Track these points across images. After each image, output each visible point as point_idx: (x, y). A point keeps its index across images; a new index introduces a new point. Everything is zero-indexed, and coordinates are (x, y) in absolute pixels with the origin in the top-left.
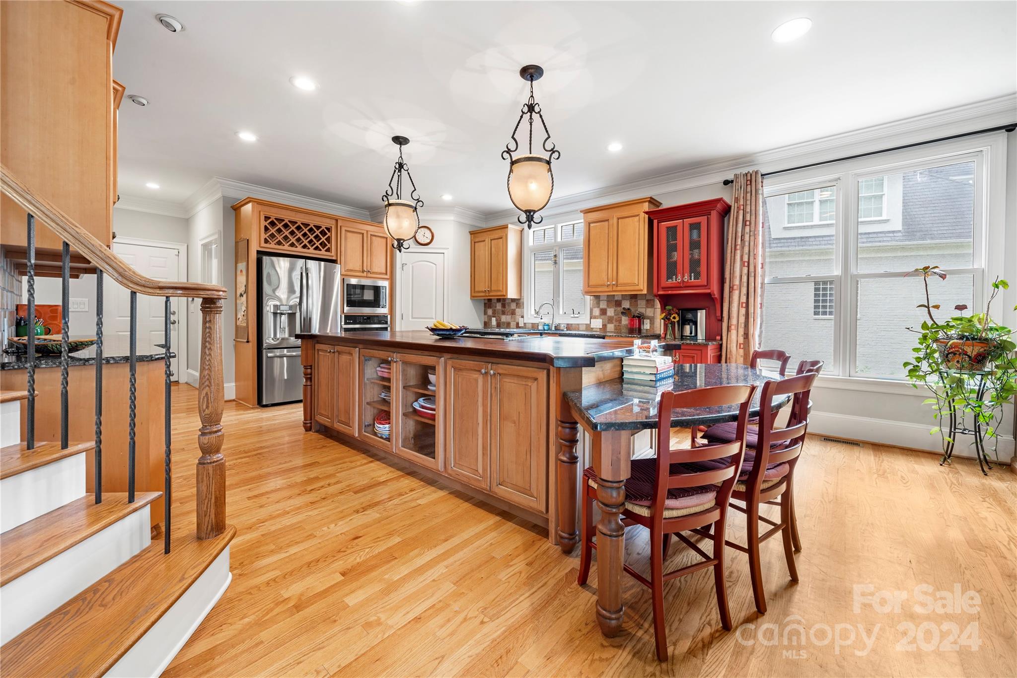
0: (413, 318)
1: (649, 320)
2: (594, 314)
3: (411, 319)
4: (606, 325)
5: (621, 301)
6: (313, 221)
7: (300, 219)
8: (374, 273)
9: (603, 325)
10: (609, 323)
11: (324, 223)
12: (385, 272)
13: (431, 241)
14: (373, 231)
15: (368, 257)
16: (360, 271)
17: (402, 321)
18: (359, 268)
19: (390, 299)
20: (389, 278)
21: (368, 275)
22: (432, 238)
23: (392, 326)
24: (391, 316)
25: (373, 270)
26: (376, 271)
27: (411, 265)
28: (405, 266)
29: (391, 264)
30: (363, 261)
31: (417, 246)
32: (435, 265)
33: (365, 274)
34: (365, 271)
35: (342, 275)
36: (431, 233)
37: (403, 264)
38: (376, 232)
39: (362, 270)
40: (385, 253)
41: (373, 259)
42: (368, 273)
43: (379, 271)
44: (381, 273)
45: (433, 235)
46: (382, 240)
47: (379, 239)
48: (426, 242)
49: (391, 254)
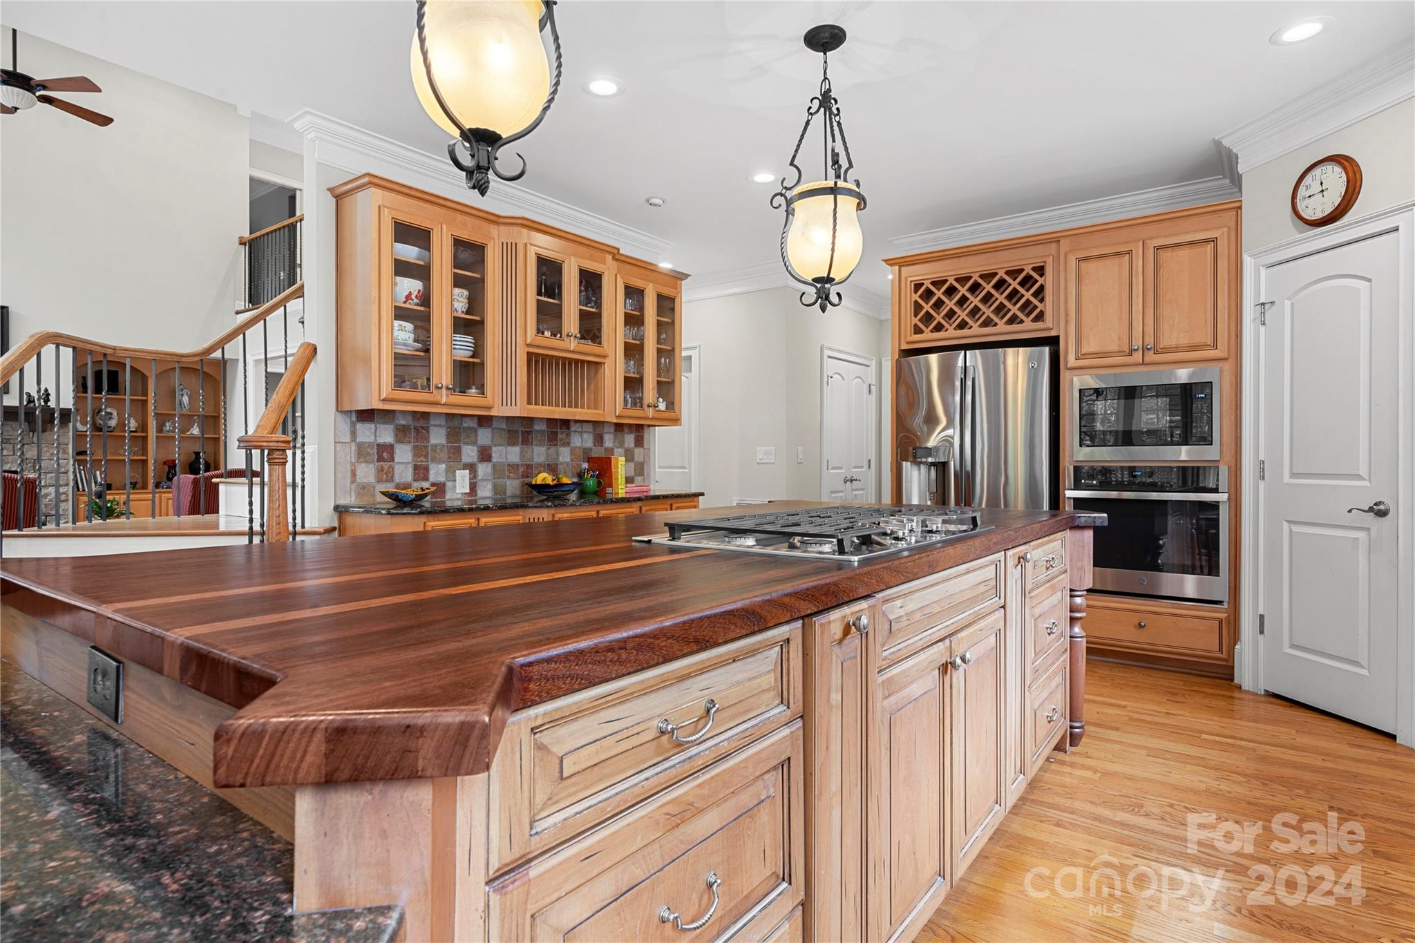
0: (1294, 475)
3: (1287, 479)
6: (1000, 264)
7: (974, 267)
8: (1167, 350)
11: (1026, 260)
12: (1210, 342)
13: (1345, 202)
14: (1165, 236)
15: (1147, 310)
16: (1121, 353)
17: (1262, 484)
18: (1119, 345)
19: (1233, 418)
20: (1227, 356)
21: (1147, 359)
22: (1351, 190)
23: (1233, 497)
24: (1233, 468)
25: (1165, 342)
26: (1174, 343)
27: (1288, 303)
28: (1269, 308)
29: (1234, 314)
30: (1131, 324)
31: (1301, 233)
32: (1367, 284)
33: (1138, 357)
34: (1135, 350)
35: (1068, 369)
36: (1347, 173)
37: (1263, 304)
38: (1174, 235)
39: (1126, 348)
40: (1209, 287)
41: (1165, 311)
42: (1146, 352)
43: (1184, 341)
44: (1191, 348)
45: (1358, 175)
46: (1198, 250)
47: (1184, 253)
48: (1328, 210)
49: (1233, 284)
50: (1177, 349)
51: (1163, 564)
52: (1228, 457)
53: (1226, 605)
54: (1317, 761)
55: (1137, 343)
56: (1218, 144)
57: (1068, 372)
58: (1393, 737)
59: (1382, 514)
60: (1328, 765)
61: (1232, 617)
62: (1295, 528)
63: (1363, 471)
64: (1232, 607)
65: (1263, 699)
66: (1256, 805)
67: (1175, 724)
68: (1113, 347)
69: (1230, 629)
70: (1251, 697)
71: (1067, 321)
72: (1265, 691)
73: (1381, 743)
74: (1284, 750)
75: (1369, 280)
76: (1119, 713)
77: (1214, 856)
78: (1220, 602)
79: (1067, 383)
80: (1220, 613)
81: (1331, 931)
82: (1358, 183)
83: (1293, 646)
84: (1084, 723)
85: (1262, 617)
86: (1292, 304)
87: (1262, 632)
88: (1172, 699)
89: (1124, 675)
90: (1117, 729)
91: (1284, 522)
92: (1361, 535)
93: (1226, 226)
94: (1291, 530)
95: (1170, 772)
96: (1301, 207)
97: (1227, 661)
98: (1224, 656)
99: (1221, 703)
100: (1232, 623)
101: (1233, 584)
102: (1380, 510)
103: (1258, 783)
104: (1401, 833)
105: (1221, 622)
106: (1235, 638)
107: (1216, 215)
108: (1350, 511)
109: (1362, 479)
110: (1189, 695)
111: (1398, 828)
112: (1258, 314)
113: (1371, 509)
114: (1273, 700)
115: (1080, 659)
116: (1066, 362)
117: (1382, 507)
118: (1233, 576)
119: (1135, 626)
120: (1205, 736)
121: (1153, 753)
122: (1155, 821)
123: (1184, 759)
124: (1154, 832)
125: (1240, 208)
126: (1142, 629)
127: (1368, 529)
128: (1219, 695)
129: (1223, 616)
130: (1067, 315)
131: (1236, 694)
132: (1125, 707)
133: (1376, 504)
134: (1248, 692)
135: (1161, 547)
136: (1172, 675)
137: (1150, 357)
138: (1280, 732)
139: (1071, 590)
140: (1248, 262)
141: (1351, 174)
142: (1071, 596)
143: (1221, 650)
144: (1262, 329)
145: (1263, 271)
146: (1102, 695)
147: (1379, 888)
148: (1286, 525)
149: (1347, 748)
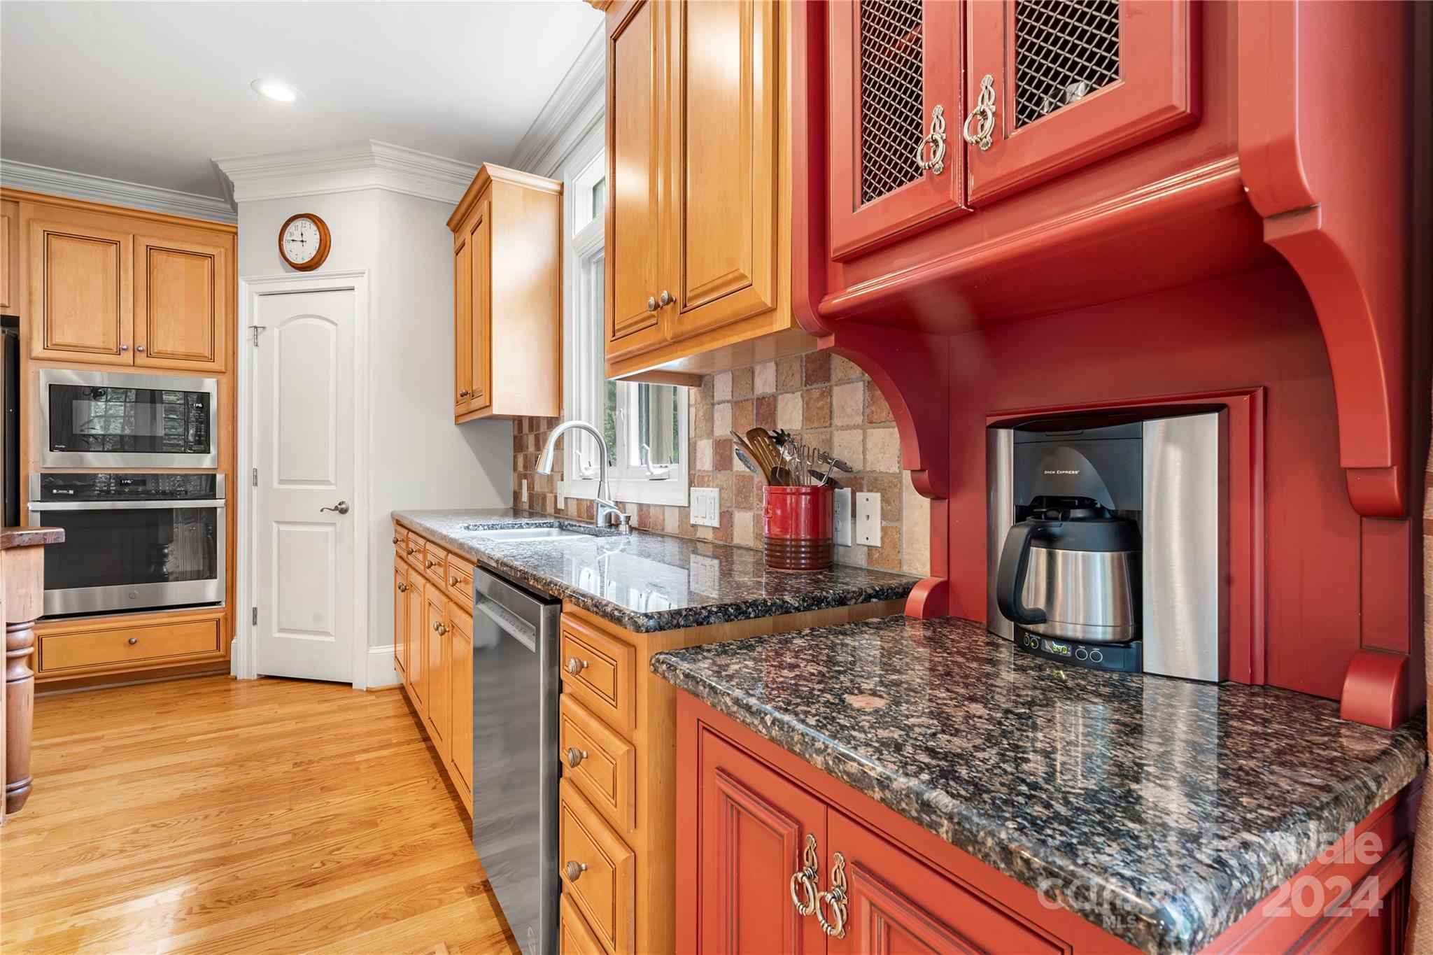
0: (281, 482)
1: (876, 497)
2: (699, 467)
3: (276, 485)
4: (731, 515)
5: (774, 397)
8: (163, 355)
9: (722, 515)
10: (739, 507)
12: (207, 353)
13: (319, 256)
14: (159, 238)
15: (138, 310)
16: (106, 351)
17: (255, 490)
18: (104, 342)
19: (230, 429)
20: (224, 370)
21: (138, 361)
22: (322, 247)
23: (230, 503)
24: (230, 476)
25: (159, 346)
26: (169, 349)
27: (276, 331)
28: (261, 333)
29: (230, 331)
30: (119, 321)
31: (287, 272)
32: (334, 327)
33: (127, 357)
34: (123, 349)
35: (32, 359)
36: (320, 233)
37: (256, 327)
38: (170, 240)
39: (113, 345)
40: (206, 299)
41: (160, 316)
42: (138, 354)
43: (180, 348)
44: (188, 357)
45: (328, 238)
46: (195, 262)
47: (180, 261)
48: (307, 259)
49: (230, 303)
50: (173, 356)
51: (169, 574)
52: (225, 465)
53: (223, 604)
54: (292, 726)
55: (127, 342)
56: (215, 166)
57: (31, 363)
58: (350, 685)
59: (343, 511)
60: (300, 726)
61: (229, 615)
62: (283, 528)
63: (332, 479)
64: (230, 605)
65: (256, 683)
66: (230, 790)
67: (161, 736)
68: (96, 342)
69: (226, 628)
70: (245, 684)
71: (30, 302)
72: (258, 675)
73: (343, 692)
74: (265, 726)
75: (336, 325)
76: (91, 747)
77: (174, 866)
78: (218, 603)
79: (31, 376)
80: (217, 613)
81: (274, 881)
82: (328, 244)
83: (281, 630)
84: (29, 779)
85: (255, 610)
86: (280, 333)
87: (255, 623)
88: (163, 711)
89: (109, 700)
90: (84, 768)
91: (274, 523)
92: (329, 529)
93: (223, 247)
94: (279, 529)
95: (142, 793)
96: (287, 247)
97: (225, 657)
98: (222, 652)
99: (215, 700)
100: (229, 620)
101: (230, 584)
102: (342, 509)
103: (235, 767)
104: (344, 763)
105: (218, 622)
106: (232, 634)
107: (214, 234)
108: (322, 511)
109: (331, 484)
110: (182, 701)
111: (342, 760)
112: (252, 337)
113: (336, 508)
114: (264, 682)
115: (24, 703)
116: (29, 351)
117: (344, 506)
118: (230, 576)
119: (125, 645)
120: (191, 739)
121: (125, 779)
122: (114, 858)
123: (163, 772)
124: (108, 872)
125: (236, 234)
126: (132, 646)
127: (334, 524)
128: (214, 692)
129: (220, 615)
130: (30, 294)
131: (233, 686)
132: (101, 738)
133: (340, 504)
134: (243, 681)
135: (166, 556)
136: (167, 686)
137: (142, 359)
138: (265, 710)
139: (8, 625)
140: (243, 288)
141: (323, 234)
142: (8, 632)
143: (218, 648)
144: (255, 349)
145: (256, 299)
146: (72, 733)
147: (319, 820)
148: (275, 525)
149: (317, 706)
